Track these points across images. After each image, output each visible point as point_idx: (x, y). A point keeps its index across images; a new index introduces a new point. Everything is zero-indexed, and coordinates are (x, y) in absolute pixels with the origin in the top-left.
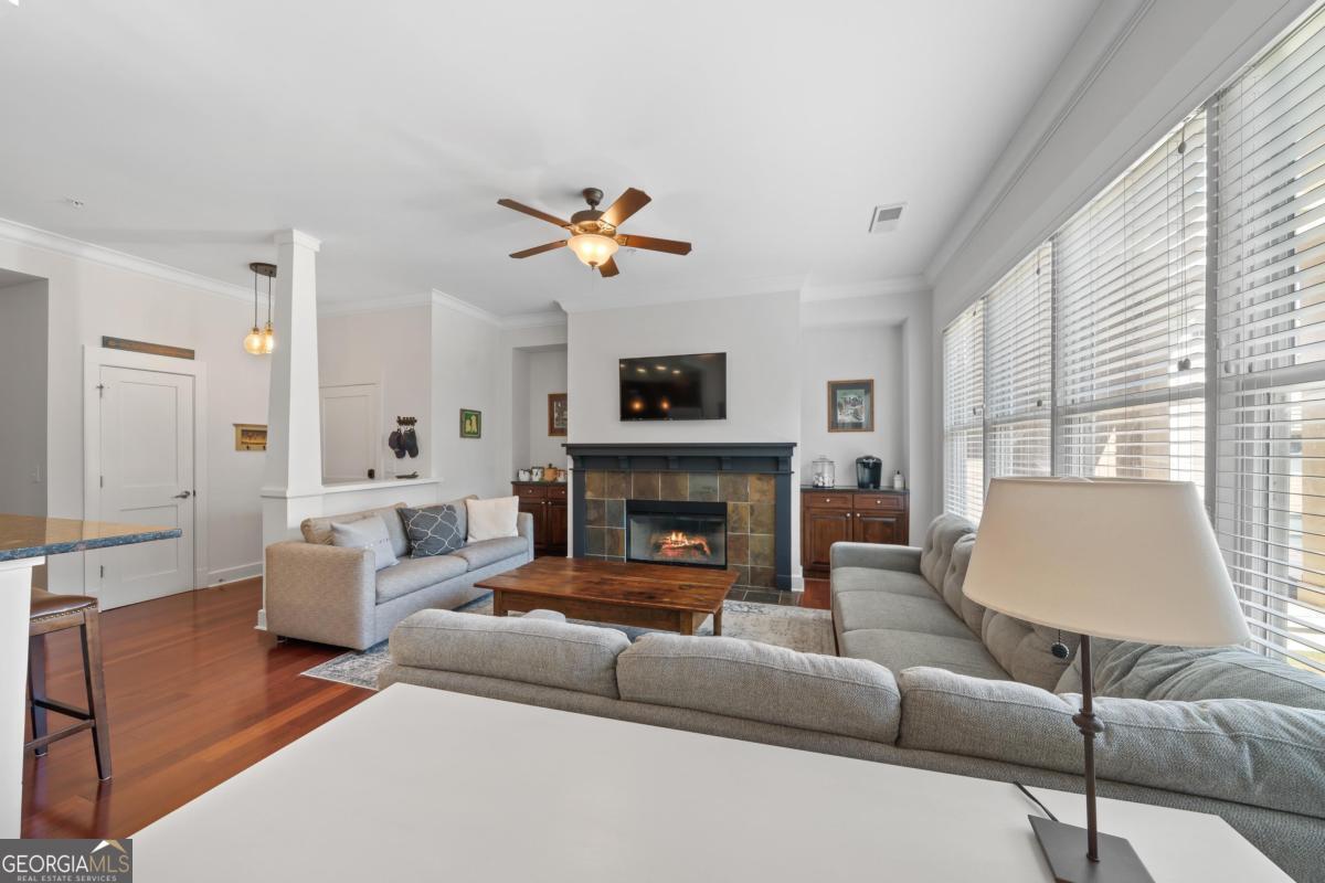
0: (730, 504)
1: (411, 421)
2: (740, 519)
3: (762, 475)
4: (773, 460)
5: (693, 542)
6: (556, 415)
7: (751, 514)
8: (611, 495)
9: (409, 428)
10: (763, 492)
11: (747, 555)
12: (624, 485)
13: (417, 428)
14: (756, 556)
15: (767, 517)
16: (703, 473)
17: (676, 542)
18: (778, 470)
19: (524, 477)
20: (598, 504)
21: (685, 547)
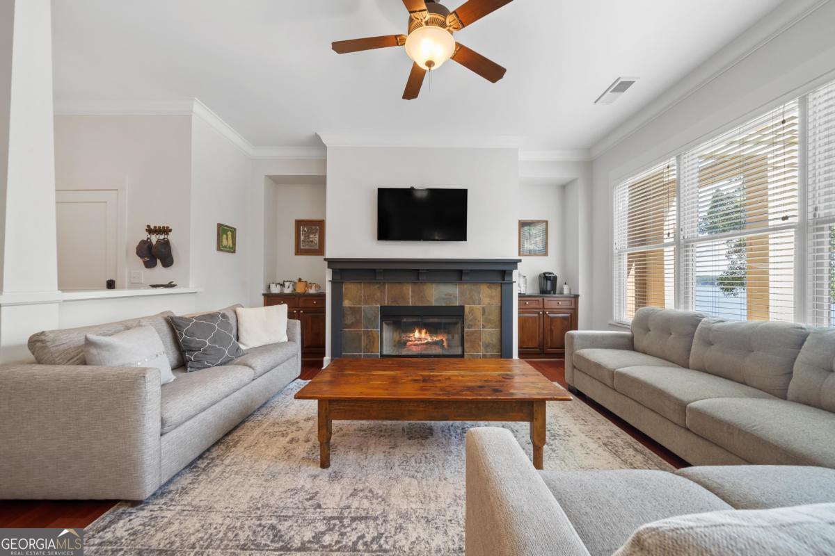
0: (467, 308)
1: (166, 231)
2: (475, 319)
3: (491, 284)
4: (500, 272)
5: (435, 339)
6: (302, 238)
7: (483, 314)
8: (366, 302)
9: (162, 237)
10: (492, 297)
11: (480, 346)
12: (379, 294)
13: (171, 237)
14: (487, 346)
15: (495, 317)
16: (446, 282)
17: (420, 339)
18: (504, 280)
19: (275, 290)
20: (355, 311)
21: (428, 344)
